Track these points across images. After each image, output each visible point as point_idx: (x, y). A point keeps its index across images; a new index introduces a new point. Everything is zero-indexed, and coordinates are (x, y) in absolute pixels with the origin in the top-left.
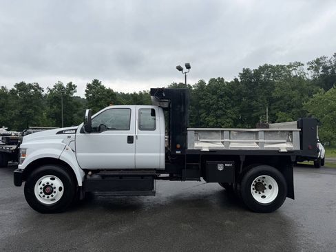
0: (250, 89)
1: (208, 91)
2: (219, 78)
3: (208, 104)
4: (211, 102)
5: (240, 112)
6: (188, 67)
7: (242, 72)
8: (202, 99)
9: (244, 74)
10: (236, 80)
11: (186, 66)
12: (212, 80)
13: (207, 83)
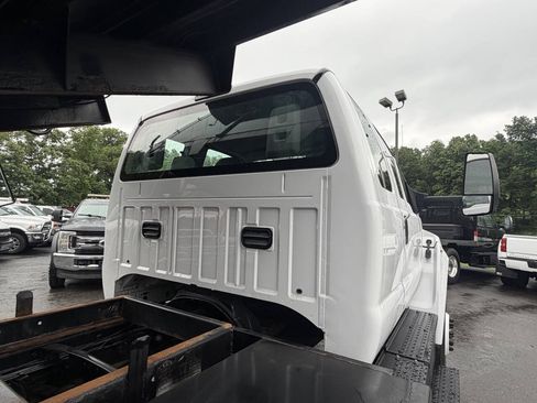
0: (528, 150)
1: (448, 157)
2: (468, 136)
3: (448, 176)
4: (453, 173)
5: (507, 188)
6: (401, 97)
7: (512, 124)
8: (436, 168)
9: (515, 126)
10: (500, 137)
11: (397, 96)
12: (455, 140)
13: (446, 145)
